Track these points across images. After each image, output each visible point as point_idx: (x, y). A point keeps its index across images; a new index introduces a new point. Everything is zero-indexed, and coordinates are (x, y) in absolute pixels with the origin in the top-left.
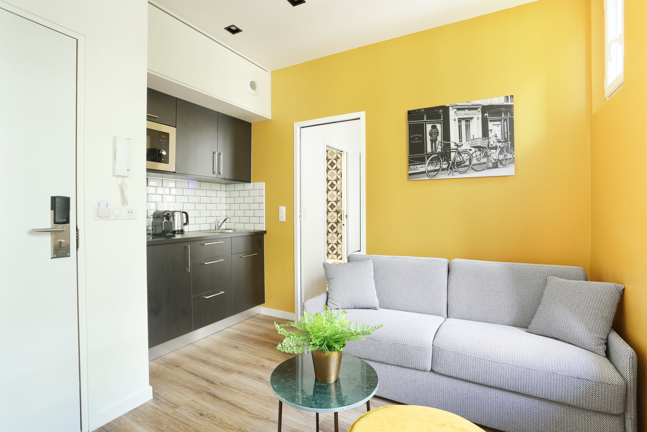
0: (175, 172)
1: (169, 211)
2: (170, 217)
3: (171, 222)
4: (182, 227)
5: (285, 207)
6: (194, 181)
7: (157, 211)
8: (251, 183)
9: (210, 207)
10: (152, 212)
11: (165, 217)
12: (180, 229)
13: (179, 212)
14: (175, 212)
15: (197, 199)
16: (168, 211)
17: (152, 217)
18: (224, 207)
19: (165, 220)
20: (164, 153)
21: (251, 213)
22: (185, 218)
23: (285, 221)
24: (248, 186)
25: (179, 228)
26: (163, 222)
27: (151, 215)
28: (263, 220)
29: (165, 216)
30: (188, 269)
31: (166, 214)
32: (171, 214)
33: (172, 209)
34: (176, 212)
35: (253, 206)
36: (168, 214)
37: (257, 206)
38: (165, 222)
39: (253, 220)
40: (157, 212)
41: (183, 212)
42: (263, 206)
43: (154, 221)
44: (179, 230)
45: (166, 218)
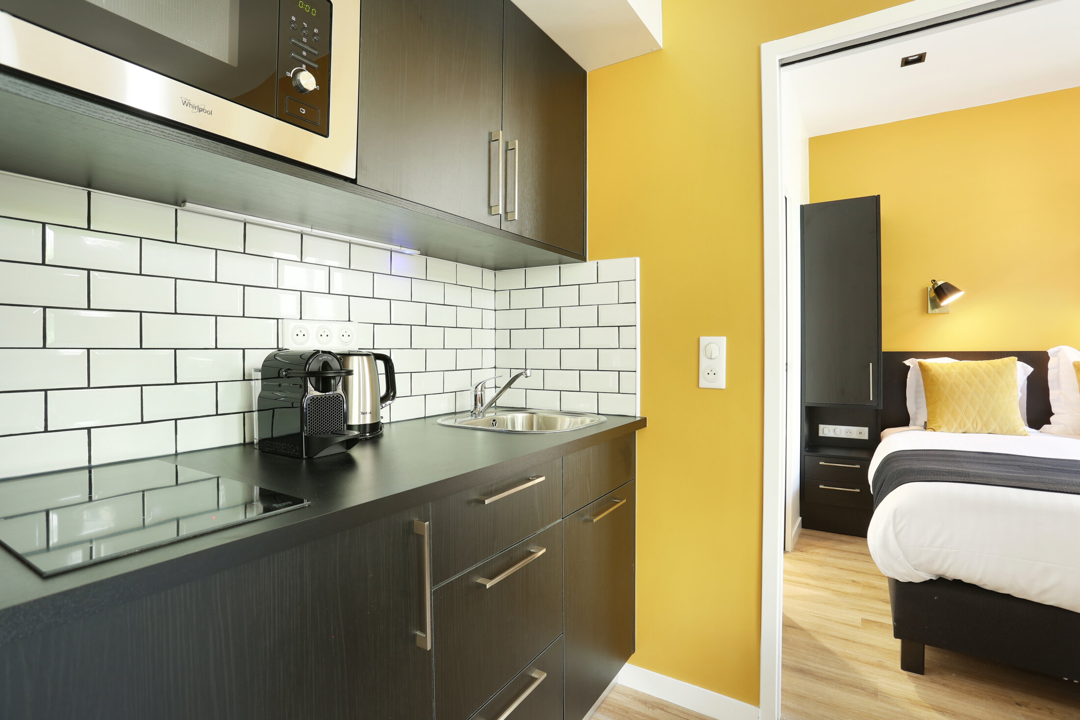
0: (354, 181)
1: (330, 353)
2: (334, 378)
3: (339, 396)
4: (375, 413)
5: (725, 338)
6: (408, 251)
7: (281, 353)
8: (584, 259)
9: (455, 338)
10: (257, 360)
11: (313, 379)
12: (368, 421)
13: (365, 358)
14: (351, 358)
15: (414, 313)
16: (324, 352)
17: (260, 377)
18: (488, 339)
19: (312, 392)
20: (307, 81)
21: (587, 359)
22: (384, 376)
23: (724, 387)
24: (574, 271)
25: (364, 419)
26: (305, 402)
27: (256, 370)
28: (634, 382)
29: (311, 374)
30: (424, 630)
31: (314, 366)
32: (335, 364)
33: (337, 347)
34: (355, 358)
35: (591, 338)
36: (326, 365)
37: (608, 337)
38: (313, 399)
39: (591, 381)
40: (280, 356)
41: (378, 357)
42: (633, 338)
43: (268, 394)
44: (365, 425)
45: (317, 382)
